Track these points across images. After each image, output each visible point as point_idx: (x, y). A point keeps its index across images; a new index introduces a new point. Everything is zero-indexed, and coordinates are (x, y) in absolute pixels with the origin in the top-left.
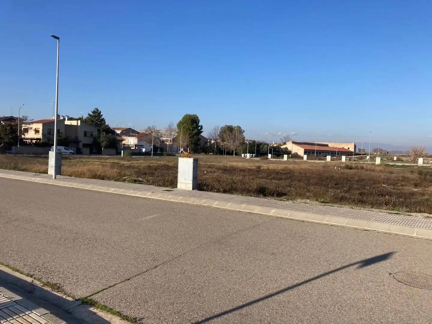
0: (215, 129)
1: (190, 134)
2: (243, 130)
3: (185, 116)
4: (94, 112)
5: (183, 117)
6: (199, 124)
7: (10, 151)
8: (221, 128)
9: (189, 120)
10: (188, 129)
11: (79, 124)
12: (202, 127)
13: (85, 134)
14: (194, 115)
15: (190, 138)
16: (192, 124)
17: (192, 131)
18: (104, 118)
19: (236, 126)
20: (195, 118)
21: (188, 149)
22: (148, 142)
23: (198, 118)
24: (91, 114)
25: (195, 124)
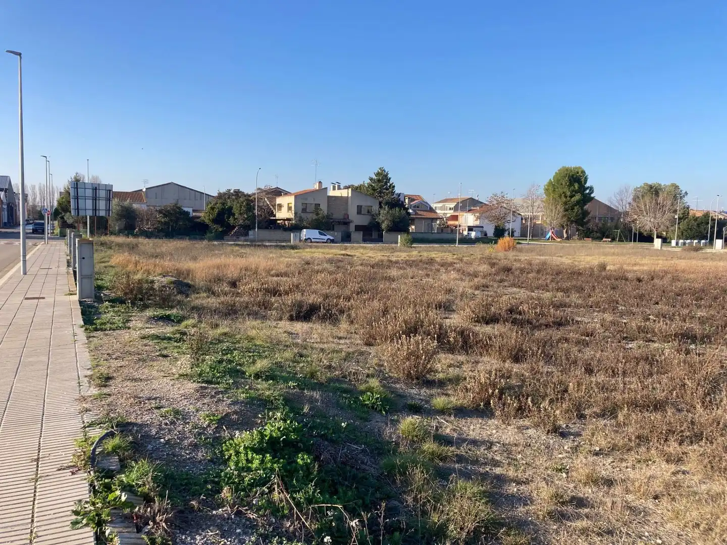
0: (621, 193)
1: (565, 203)
2: (683, 192)
3: (559, 171)
4: (378, 174)
5: (556, 173)
6: (585, 183)
7: (247, 238)
8: (635, 190)
9: (565, 177)
10: (563, 195)
11: (350, 195)
12: (591, 189)
13: (359, 210)
14: (576, 168)
15: (566, 210)
16: (571, 184)
17: (570, 197)
18: (393, 183)
19: (668, 183)
20: (578, 173)
21: (565, 231)
22: (491, 221)
23: (583, 172)
24: (374, 177)
25: (576, 186)
